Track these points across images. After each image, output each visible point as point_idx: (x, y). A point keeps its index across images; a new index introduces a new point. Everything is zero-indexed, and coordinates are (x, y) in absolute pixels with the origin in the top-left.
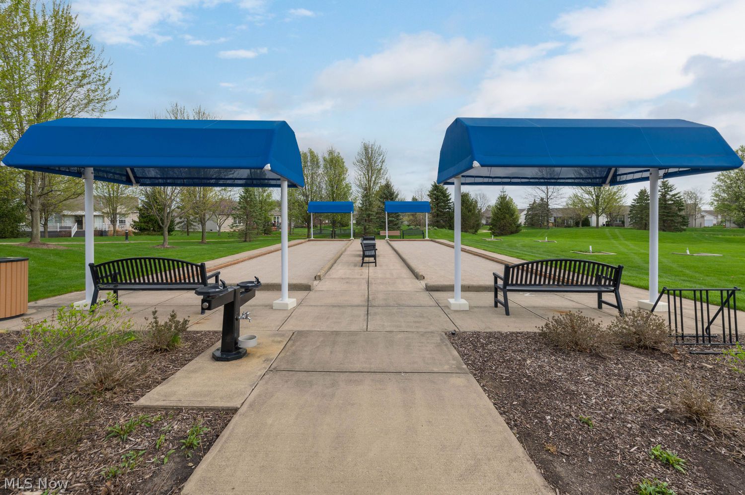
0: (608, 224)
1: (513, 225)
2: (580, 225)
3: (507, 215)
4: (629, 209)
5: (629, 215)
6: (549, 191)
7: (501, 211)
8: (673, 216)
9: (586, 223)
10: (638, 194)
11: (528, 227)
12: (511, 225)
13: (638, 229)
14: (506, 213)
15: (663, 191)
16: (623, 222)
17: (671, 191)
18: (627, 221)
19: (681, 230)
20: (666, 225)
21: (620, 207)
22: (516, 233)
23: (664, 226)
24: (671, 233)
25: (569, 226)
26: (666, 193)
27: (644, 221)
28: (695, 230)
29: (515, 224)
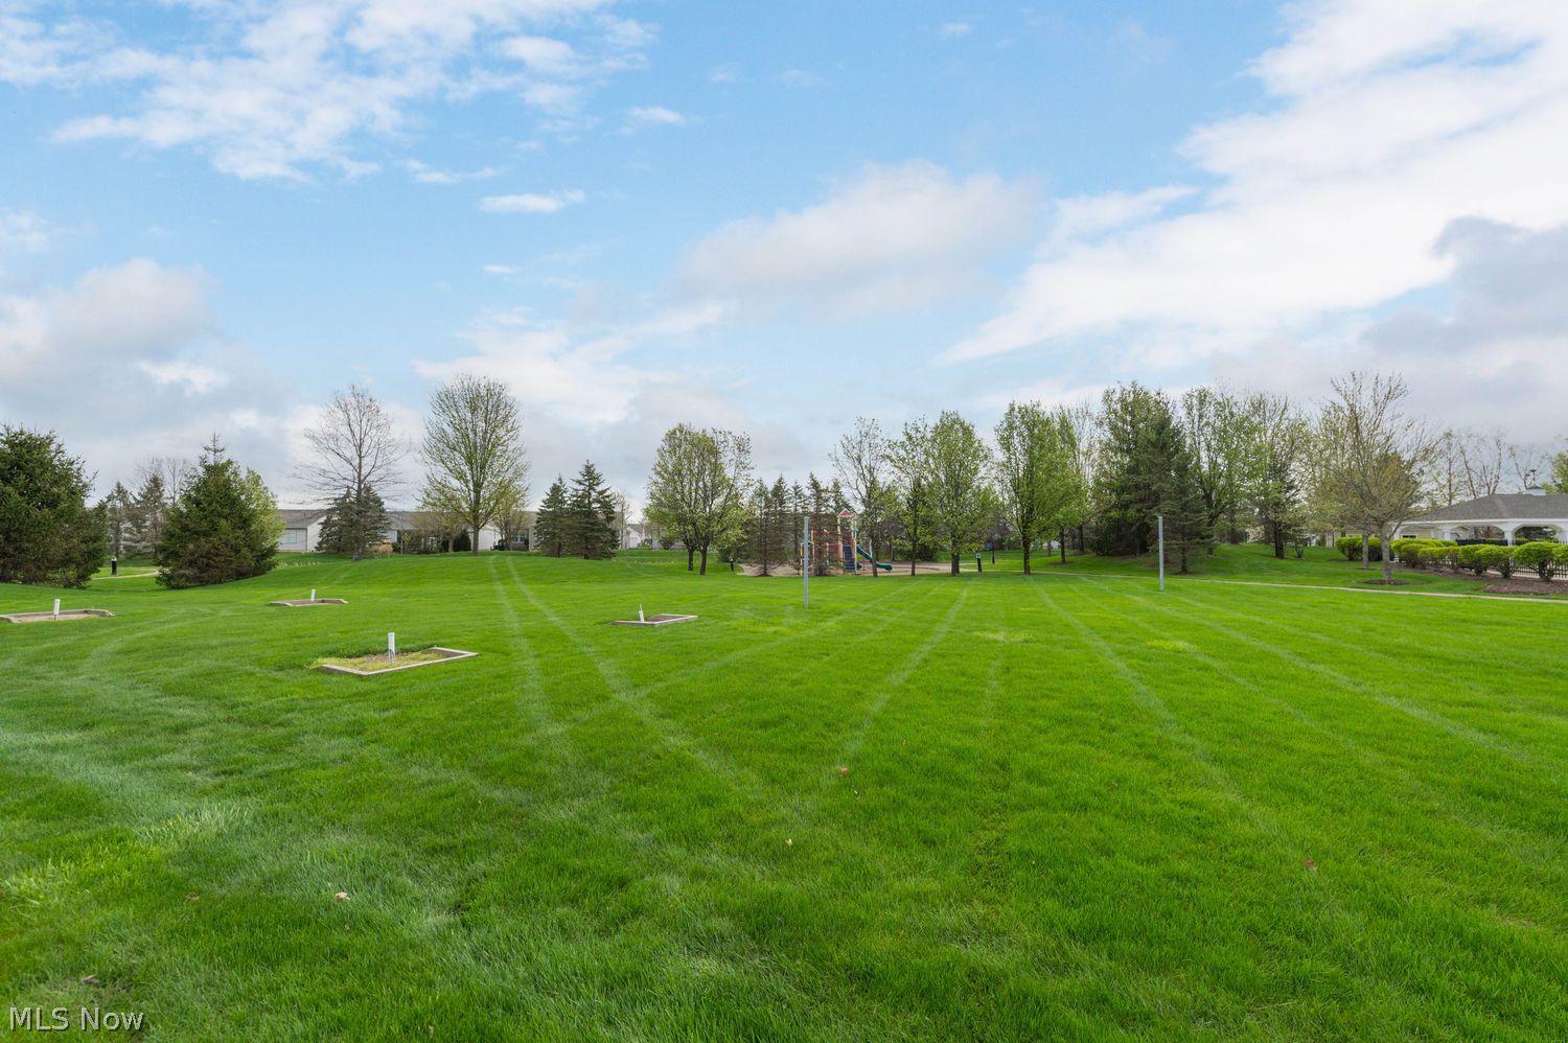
0: (501, 547)
1: (245, 551)
2: (450, 548)
3: (223, 522)
4: (536, 518)
5: (536, 528)
6: (363, 462)
7: (203, 510)
8: (598, 531)
9: (463, 544)
10: (549, 492)
11: (327, 555)
12: (238, 551)
13: (547, 556)
14: (220, 515)
15: (587, 483)
16: (527, 542)
17: (598, 484)
18: (533, 539)
19: (609, 556)
20: (589, 547)
21: (522, 514)
22: (255, 575)
23: (587, 548)
24: (597, 562)
25: (427, 552)
26: (591, 487)
27: (558, 540)
28: (623, 554)
29: (252, 550)
